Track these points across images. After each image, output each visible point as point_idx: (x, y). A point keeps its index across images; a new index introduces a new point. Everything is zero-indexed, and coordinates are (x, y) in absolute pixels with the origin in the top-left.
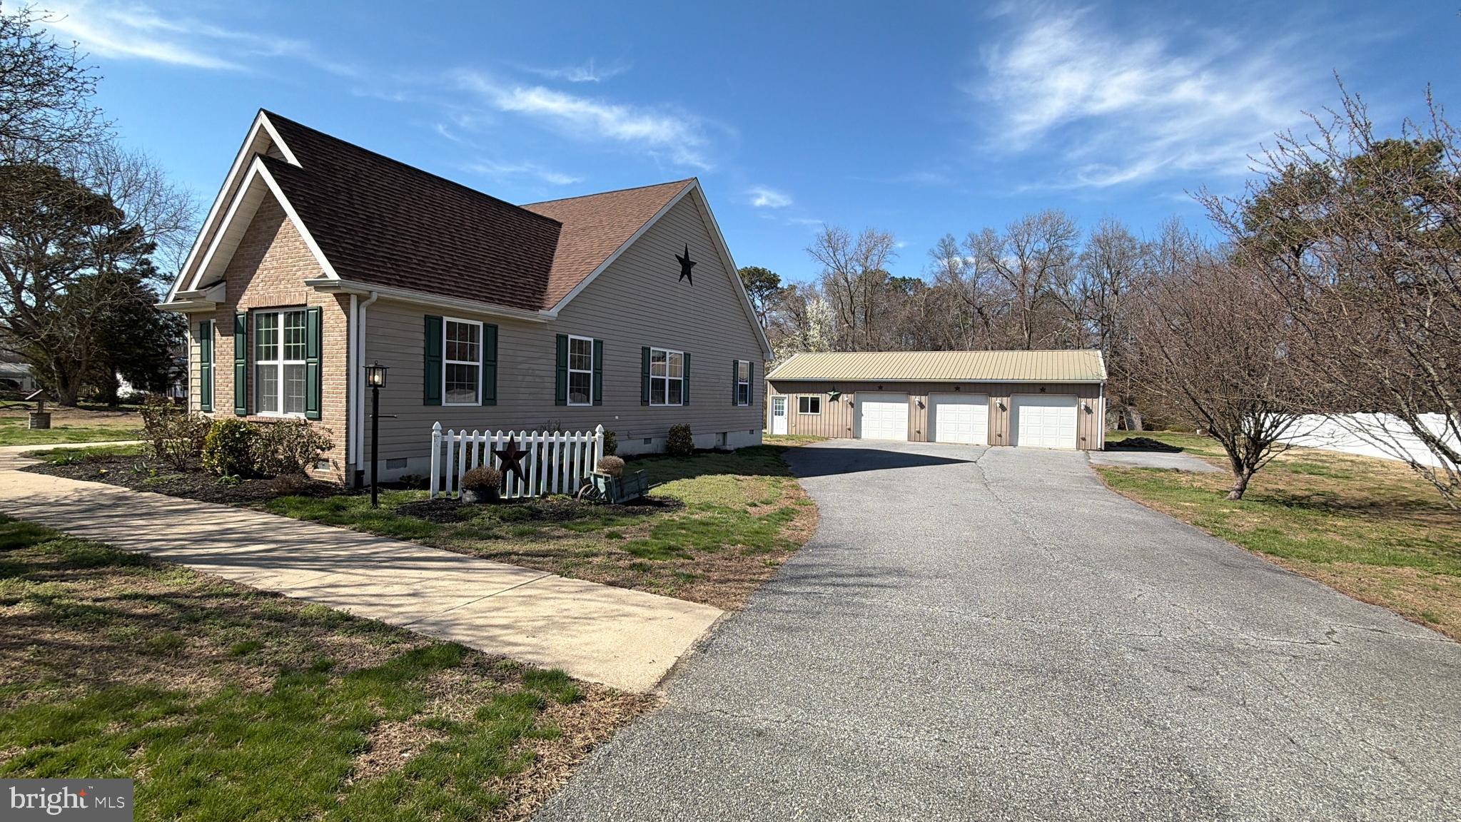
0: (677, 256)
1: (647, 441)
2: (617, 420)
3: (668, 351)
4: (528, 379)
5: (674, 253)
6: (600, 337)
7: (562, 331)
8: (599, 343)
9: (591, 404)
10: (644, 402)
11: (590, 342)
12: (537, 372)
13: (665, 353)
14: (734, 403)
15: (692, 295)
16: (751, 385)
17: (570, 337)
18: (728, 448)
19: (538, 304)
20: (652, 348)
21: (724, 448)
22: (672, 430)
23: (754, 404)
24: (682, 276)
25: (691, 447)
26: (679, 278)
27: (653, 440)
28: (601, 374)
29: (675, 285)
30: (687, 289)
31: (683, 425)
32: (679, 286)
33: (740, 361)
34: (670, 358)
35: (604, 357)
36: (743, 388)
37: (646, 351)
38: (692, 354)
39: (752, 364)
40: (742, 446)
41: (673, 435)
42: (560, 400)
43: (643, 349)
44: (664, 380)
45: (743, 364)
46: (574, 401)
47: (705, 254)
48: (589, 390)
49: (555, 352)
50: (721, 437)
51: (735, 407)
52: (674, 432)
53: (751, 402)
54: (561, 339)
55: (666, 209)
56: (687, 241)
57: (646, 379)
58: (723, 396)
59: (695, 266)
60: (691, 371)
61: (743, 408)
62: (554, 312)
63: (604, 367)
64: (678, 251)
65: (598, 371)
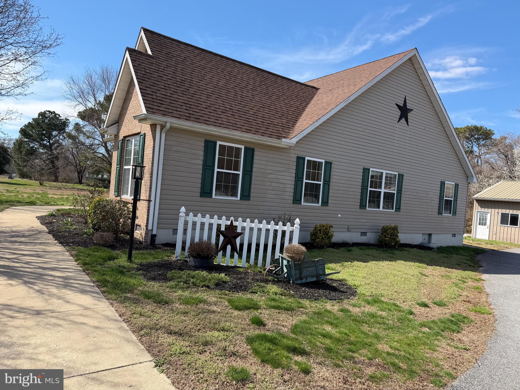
0: (397, 105)
1: (363, 234)
2: (339, 218)
3: (385, 172)
4: (274, 184)
5: (395, 103)
6: (329, 159)
7: (301, 154)
8: (329, 164)
9: (320, 205)
10: (362, 206)
11: (322, 162)
12: (280, 180)
13: (382, 173)
14: (440, 213)
15: (408, 133)
16: (456, 200)
17: (307, 158)
18: (432, 245)
19: (284, 135)
20: (371, 169)
21: (428, 245)
22: (383, 228)
23: (457, 215)
24: (400, 119)
25: (397, 242)
26: (398, 120)
27: (368, 234)
28: (329, 185)
29: (395, 125)
30: (404, 128)
31: (393, 225)
32: (398, 126)
33: (446, 182)
34: (386, 177)
35: (332, 173)
36: (448, 203)
37: (367, 171)
38: (405, 175)
39: (457, 186)
40: (444, 244)
41: (384, 232)
42: (297, 200)
43: (364, 169)
44: (380, 192)
45: (450, 184)
46: (306, 201)
47: (420, 103)
48: (319, 195)
49: (295, 167)
50: (427, 237)
51: (440, 216)
52: (385, 230)
53: (455, 213)
54: (300, 160)
55: (389, 71)
56: (405, 94)
57: (365, 190)
58: (430, 207)
59: (412, 112)
60: (403, 186)
61: (448, 217)
62: (294, 140)
63: (331, 180)
64: (398, 101)
65: (327, 182)
